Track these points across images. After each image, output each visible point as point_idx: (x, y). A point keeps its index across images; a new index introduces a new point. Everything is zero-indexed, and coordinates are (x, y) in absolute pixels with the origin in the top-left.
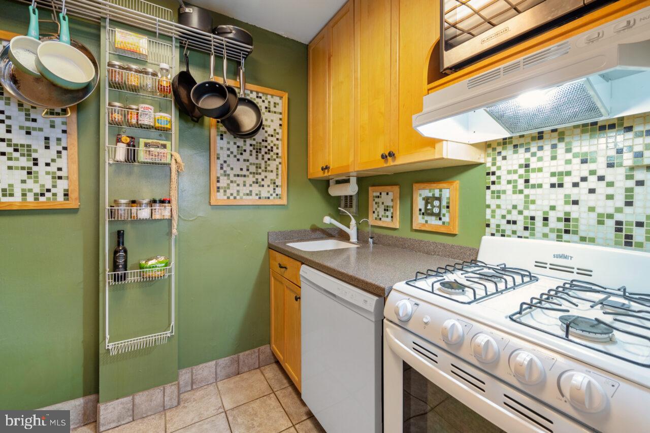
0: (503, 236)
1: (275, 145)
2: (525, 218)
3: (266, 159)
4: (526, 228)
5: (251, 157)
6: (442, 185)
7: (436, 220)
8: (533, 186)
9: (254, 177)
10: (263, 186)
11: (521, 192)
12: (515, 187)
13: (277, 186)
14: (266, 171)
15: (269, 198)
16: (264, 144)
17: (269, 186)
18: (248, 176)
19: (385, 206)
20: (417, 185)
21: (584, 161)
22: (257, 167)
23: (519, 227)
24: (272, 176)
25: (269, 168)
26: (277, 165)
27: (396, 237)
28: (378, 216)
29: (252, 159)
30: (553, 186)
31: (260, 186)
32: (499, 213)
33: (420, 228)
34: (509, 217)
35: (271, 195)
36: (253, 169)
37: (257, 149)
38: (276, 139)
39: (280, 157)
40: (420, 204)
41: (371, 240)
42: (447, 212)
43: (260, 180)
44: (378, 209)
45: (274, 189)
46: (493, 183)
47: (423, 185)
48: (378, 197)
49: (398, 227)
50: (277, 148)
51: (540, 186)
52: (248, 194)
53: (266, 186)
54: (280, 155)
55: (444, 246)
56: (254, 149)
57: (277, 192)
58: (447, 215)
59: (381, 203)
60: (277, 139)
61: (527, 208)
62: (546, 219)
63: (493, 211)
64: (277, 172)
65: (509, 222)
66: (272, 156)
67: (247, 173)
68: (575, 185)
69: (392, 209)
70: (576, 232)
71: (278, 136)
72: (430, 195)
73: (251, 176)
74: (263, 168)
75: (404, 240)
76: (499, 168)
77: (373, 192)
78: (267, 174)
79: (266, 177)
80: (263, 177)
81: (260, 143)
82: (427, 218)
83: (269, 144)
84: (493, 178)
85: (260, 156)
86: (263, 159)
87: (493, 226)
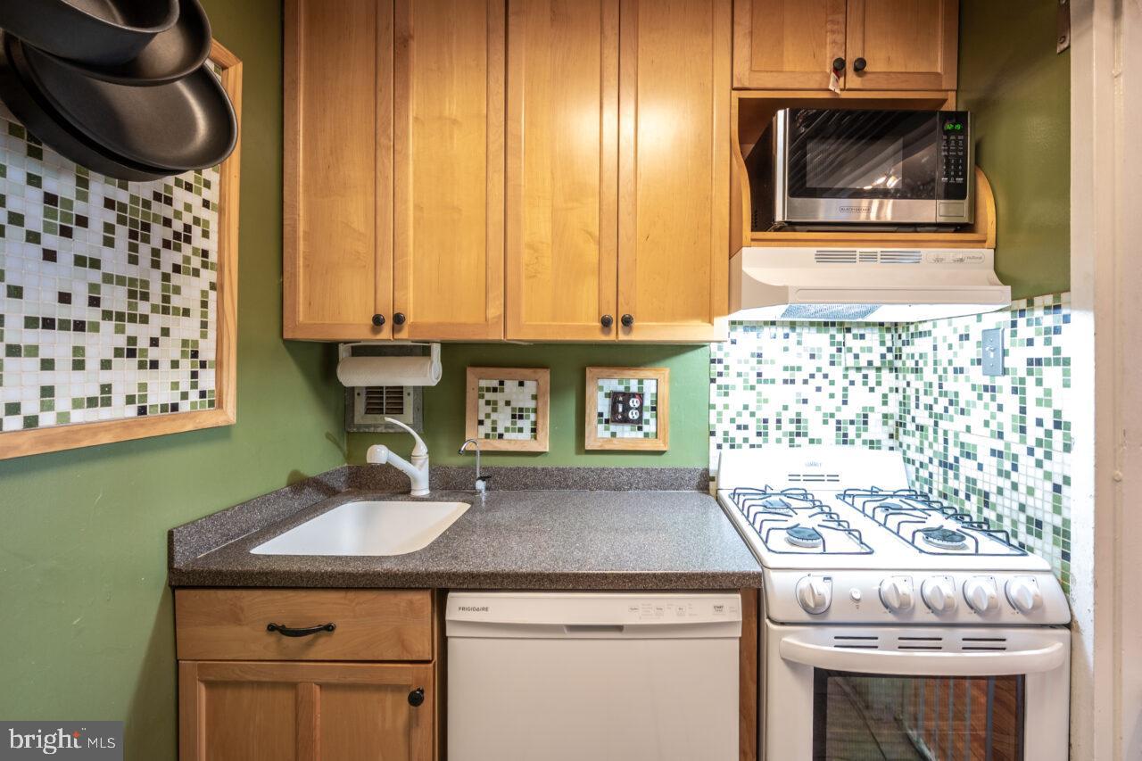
0: (732, 447)
1: (197, 221)
2: (758, 421)
3: (167, 267)
4: (759, 434)
5: (107, 250)
6: (642, 373)
7: (632, 430)
8: (766, 381)
9: (120, 330)
10: (154, 365)
11: (753, 388)
12: (746, 381)
13: (203, 365)
14: (166, 311)
15: (175, 407)
16: (159, 209)
17: (175, 364)
18: (95, 327)
19: (514, 409)
20: (596, 371)
21: (812, 356)
22: (132, 294)
23: (751, 433)
24: (186, 328)
25: (176, 301)
26: (204, 294)
27: (543, 469)
28: (494, 429)
29: (115, 260)
30: (785, 382)
31: (142, 365)
32: (727, 415)
33: (601, 446)
34: (740, 421)
35: (185, 396)
36: (115, 299)
37: (134, 223)
38: (200, 203)
39: (213, 267)
40: (599, 403)
41: (480, 485)
42: (651, 417)
43: (143, 343)
44: (494, 416)
45: (194, 375)
46: (720, 374)
47: (606, 371)
48: (495, 390)
49: (547, 450)
50: (205, 234)
51: (773, 381)
52: (92, 402)
53: (165, 365)
54: (213, 258)
55: (648, 471)
56: (121, 220)
57: (202, 386)
58: (653, 421)
59: (501, 404)
60: (206, 204)
61: (759, 408)
62: (779, 421)
63: (720, 414)
64: (204, 315)
65: (739, 427)
66: (187, 260)
67: (92, 315)
68: (805, 382)
69: (533, 417)
70: (805, 435)
71: (206, 194)
72: (621, 388)
73: (108, 327)
74: (156, 298)
75: (563, 471)
76: (727, 354)
77: (478, 380)
78: (167, 321)
79: (165, 332)
80: (157, 334)
81: (147, 204)
82: (613, 427)
83: (178, 215)
84: (719, 368)
85: (144, 251)
86: (156, 264)
87: (720, 434)
